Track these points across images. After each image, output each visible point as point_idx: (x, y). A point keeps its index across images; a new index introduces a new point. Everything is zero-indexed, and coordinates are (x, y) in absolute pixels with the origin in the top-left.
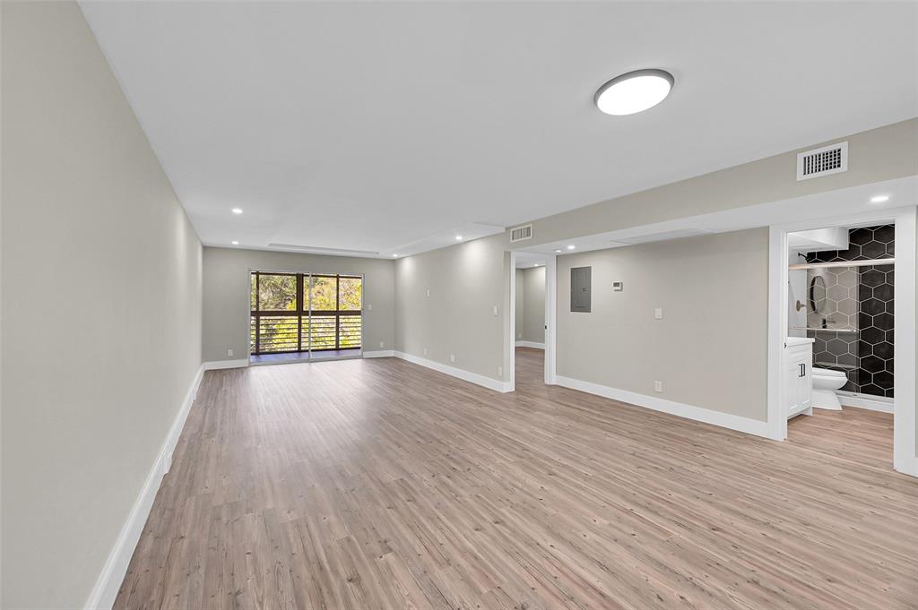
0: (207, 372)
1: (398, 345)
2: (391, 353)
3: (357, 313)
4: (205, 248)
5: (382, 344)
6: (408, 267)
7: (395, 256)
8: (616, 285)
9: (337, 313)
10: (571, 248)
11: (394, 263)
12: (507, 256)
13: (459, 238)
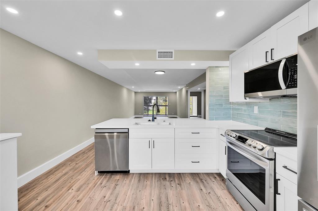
1: (177, 114)
4: (135, 92)
7: (174, 91)
10: (199, 89)
11: (176, 93)
12: (187, 92)
13: (179, 87)
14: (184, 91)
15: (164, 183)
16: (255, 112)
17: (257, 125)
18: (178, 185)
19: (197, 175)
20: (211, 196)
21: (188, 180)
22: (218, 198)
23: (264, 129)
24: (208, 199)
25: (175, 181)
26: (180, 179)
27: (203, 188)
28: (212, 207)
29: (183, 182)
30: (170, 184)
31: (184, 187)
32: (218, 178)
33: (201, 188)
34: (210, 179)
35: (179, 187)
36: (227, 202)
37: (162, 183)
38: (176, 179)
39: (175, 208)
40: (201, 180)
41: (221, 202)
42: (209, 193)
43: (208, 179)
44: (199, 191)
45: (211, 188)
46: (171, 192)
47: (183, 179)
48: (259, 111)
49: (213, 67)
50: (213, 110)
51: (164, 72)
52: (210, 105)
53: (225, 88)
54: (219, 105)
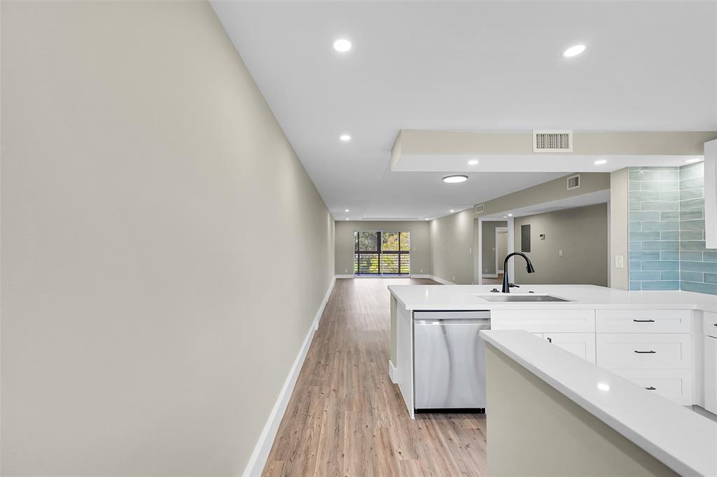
0: (337, 279)
1: (431, 273)
2: (427, 276)
3: (407, 252)
4: (336, 222)
5: (422, 271)
6: (435, 225)
7: (427, 219)
8: (541, 236)
9: (400, 253)
10: (510, 215)
11: (429, 222)
12: (476, 220)
13: (452, 211)
14: (463, 220)
49: (638, 168)
50: (637, 265)
51: (467, 177)
52: (630, 256)
53: (664, 216)
54: (652, 254)
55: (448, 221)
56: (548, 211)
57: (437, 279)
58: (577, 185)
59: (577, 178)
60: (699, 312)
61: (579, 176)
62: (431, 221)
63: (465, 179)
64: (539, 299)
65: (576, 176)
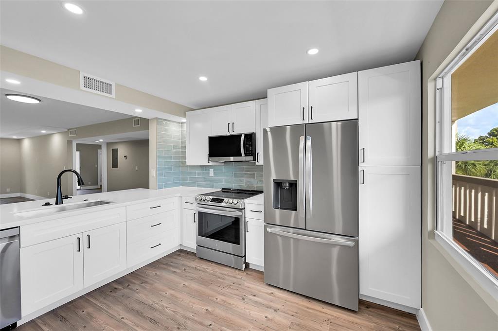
1: (22, 190)
2: (18, 195)
5: (8, 190)
6: (27, 144)
7: (15, 137)
8: (125, 157)
10: (101, 140)
11: (19, 141)
12: (70, 143)
13: (44, 132)
14: (57, 141)
15: (118, 294)
16: (210, 175)
17: (213, 188)
18: (143, 284)
19: (157, 263)
20: (189, 271)
21: (151, 272)
22: (195, 269)
23: (221, 190)
24: (188, 275)
25: (134, 283)
26: (139, 277)
27: (175, 270)
28: (196, 278)
29: (147, 278)
30: (131, 289)
31: (153, 281)
32: (182, 254)
33: (172, 271)
34: (175, 259)
35: (147, 285)
36: (205, 267)
37: (115, 295)
38: (134, 281)
39: (162, 304)
40: (166, 264)
41: (200, 270)
42: (185, 270)
43: (174, 260)
44: (173, 275)
45: (183, 265)
46: (141, 295)
47: (143, 275)
48: (214, 173)
49: (162, 119)
50: (161, 174)
51: (40, 101)
52: (158, 170)
53: (174, 147)
54: (168, 168)
55: (42, 142)
56: (128, 140)
57: (28, 196)
58: (138, 124)
59: (138, 120)
60: (181, 197)
61: (139, 119)
62: (23, 139)
63: (37, 102)
64: (92, 204)
65: (137, 119)
